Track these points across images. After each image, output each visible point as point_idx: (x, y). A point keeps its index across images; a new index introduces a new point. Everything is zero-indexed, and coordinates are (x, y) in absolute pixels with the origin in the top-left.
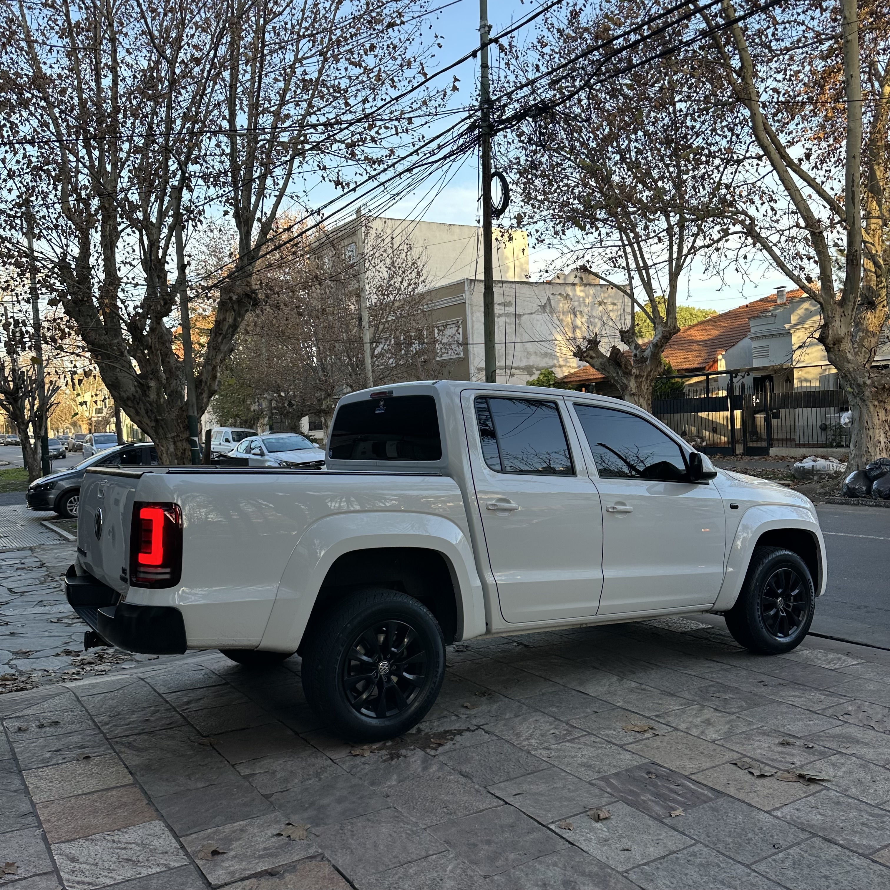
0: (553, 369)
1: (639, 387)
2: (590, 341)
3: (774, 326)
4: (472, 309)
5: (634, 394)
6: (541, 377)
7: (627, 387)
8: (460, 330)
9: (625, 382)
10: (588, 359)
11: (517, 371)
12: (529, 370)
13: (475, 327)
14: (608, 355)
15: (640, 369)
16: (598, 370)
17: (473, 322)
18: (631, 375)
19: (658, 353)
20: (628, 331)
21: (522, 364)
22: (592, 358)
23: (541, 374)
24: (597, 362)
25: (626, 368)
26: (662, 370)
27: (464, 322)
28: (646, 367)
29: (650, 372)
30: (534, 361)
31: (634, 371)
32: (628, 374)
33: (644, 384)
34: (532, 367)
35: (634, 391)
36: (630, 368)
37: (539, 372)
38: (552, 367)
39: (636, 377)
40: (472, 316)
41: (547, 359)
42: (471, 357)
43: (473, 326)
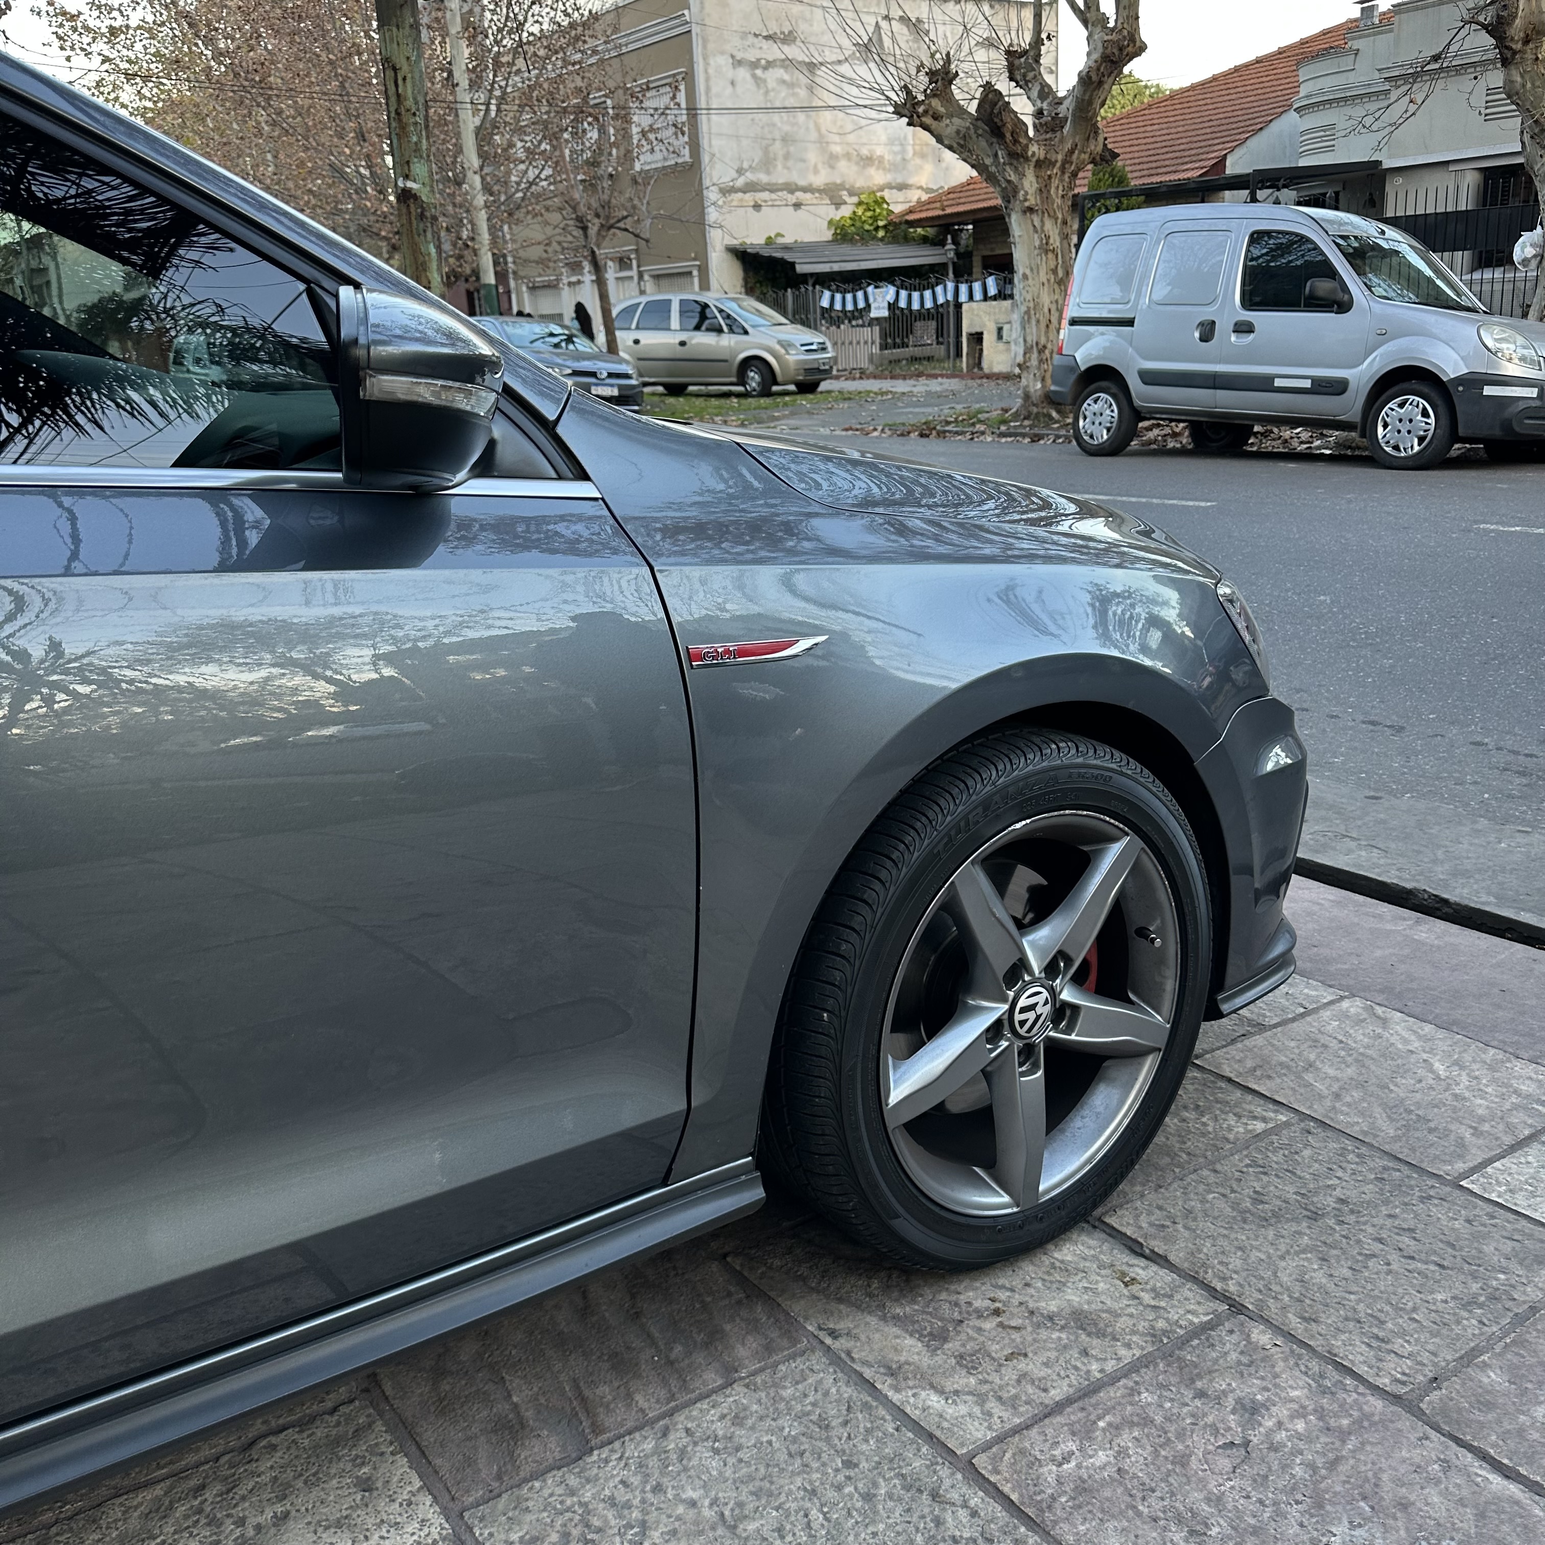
0: (886, 194)
1: (1045, 189)
2: (932, 74)
3: (1351, 78)
4: (705, 47)
5: (1030, 210)
6: (860, 212)
7: (1015, 191)
8: (682, 97)
9: (1013, 177)
10: (927, 120)
11: (808, 196)
12: (832, 194)
13: (714, 90)
14: (973, 108)
15: (1047, 144)
16: (950, 148)
17: (707, 80)
18: (1027, 159)
19: (1090, 102)
20: (1025, 52)
21: (819, 180)
22: (936, 117)
23: (860, 203)
24: (950, 127)
25: (1016, 141)
26: (1100, 148)
27: (689, 77)
28: (1062, 140)
29: (1072, 152)
30: (847, 173)
31: (1034, 148)
32: (1018, 156)
33: (1055, 182)
34: (842, 187)
35: (1032, 201)
36: (1023, 141)
37: (855, 200)
38: (882, 189)
39: (1039, 164)
40: (707, 64)
41: (872, 171)
42: (706, 158)
43: (708, 89)
